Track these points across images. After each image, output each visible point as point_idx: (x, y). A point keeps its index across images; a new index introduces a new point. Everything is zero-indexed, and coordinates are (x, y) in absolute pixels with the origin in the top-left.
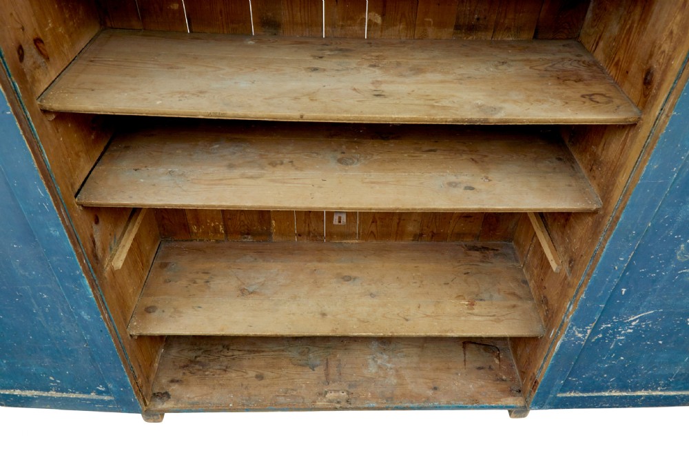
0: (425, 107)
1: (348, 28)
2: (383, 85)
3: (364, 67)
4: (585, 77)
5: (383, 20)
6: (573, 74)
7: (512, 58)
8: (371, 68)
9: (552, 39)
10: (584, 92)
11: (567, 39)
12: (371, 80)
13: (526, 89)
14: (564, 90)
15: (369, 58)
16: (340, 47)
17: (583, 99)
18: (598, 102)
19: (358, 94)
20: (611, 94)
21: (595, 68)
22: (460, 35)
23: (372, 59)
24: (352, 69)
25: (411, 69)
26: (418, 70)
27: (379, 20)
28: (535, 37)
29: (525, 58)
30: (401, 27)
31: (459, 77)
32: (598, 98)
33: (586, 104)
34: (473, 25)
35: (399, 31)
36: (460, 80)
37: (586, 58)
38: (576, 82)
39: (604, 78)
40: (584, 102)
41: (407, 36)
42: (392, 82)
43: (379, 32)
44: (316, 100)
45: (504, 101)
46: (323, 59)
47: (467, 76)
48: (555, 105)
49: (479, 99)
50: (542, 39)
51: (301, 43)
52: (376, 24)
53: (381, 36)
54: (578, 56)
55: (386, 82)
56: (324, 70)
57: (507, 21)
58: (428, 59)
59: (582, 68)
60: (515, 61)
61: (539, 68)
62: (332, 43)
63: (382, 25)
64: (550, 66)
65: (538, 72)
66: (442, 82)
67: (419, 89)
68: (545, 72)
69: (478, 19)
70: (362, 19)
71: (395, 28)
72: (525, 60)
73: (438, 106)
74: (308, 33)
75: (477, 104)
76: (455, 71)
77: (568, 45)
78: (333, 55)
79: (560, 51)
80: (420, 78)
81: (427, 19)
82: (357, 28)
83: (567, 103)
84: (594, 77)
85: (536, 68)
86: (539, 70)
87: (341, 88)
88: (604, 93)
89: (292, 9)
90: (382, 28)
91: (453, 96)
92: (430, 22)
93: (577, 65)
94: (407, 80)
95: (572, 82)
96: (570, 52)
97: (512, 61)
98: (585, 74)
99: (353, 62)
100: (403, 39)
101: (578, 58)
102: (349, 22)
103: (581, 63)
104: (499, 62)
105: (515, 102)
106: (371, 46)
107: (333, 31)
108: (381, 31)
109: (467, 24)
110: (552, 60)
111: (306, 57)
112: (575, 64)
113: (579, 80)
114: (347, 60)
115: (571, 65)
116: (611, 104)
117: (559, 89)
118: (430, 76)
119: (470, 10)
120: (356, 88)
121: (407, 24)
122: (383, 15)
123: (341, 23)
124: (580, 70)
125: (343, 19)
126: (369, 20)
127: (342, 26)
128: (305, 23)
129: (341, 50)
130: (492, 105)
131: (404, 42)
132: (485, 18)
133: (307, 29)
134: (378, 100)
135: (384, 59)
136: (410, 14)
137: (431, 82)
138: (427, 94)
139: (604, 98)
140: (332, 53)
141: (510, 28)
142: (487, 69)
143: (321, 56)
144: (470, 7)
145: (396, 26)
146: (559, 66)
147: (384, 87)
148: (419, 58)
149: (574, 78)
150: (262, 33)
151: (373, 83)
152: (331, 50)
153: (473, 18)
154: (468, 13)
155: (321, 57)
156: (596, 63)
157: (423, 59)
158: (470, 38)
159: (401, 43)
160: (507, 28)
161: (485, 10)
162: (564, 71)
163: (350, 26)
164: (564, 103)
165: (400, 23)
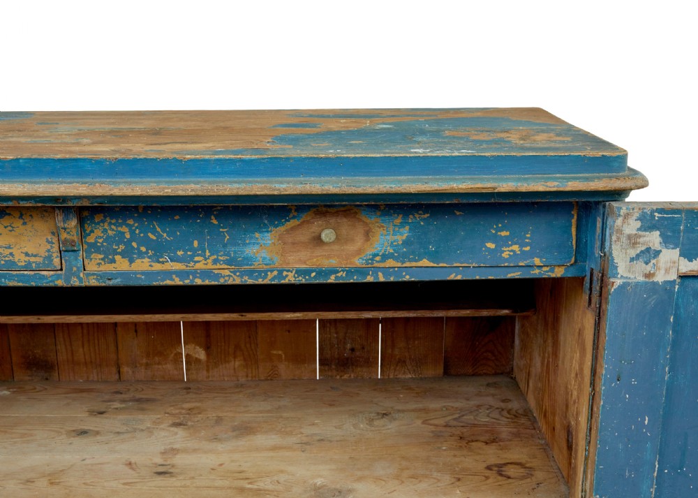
0: (229, 491)
1: (157, 366)
2: (178, 456)
3: (162, 426)
4: (504, 436)
5: (208, 355)
6: (487, 431)
7: (400, 407)
8: (172, 429)
9: (473, 375)
10: (493, 460)
11: (496, 374)
12: (163, 447)
13: (403, 458)
14: (463, 459)
15: (177, 411)
16: (138, 396)
17: (488, 473)
18: (509, 478)
19: (133, 472)
20: (535, 463)
21: (523, 420)
22: (330, 374)
23: (181, 413)
24: (142, 430)
25: (234, 429)
26: (245, 430)
27: (201, 354)
28: (447, 373)
29: (420, 406)
30: (237, 363)
31: (305, 439)
32: (511, 471)
33: (490, 480)
34: (347, 359)
35: (234, 369)
36: (305, 445)
37: (515, 405)
38: (487, 443)
39: (532, 436)
40: (487, 478)
41: (247, 376)
42: (195, 450)
43: (205, 372)
44: (58, 484)
45: (360, 479)
46: (104, 415)
47: (318, 438)
48: (439, 484)
49: (320, 476)
50: (458, 375)
51: (82, 391)
52: (198, 361)
53: (208, 377)
54: (503, 401)
55: (185, 451)
56: (97, 433)
57: (397, 352)
58: (269, 411)
59: (504, 421)
60: (403, 411)
61: (436, 422)
62: (129, 390)
63: (207, 361)
64: (455, 419)
65: (432, 428)
66: (275, 448)
67: (232, 461)
68: (444, 429)
69: (353, 350)
70: (176, 354)
71: (227, 365)
72: (420, 410)
73: (250, 489)
74: (96, 377)
75: (315, 484)
76: (302, 430)
77: (494, 385)
78: (123, 408)
79: (479, 395)
80: (243, 442)
81: (275, 352)
82: (169, 367)
83: (459, 480)
84: (517, 435)
85: (432, 422)
86: (436, 425)
87: (108, 463)
88: (523, 461)
89: (71, 345)
90: (208, 366)
91: (282, 472)
92: (280, 356)
93: (497, 416)
94: (219, 447)
95: (480, 444)
96: (493, 395)
97: (399, 411)
98: (505, 430)
99: (147, 419)
100: (243, 380)
101: (503, 405)
102: (157, 358)
103: (505, 413)
104: (378, 414)
105: (378, 479)
106: (188, 393)
107: (133, 372)
108: (208, 371)
109: (336, 356)
110: (461, 410)
111: (78, 413)
112: (496, 414)
113: (493, 440)
114: (141, 417)
115: (488, 416)
116: (529, 480)
117: (455, 456)
118: (260, 440)
119: (337, 337)
120: (133, 461)
121: (245, 360)
122: (207, 348)
123: (144, 361)
124: (499, 424)
125: (148, 355)
126: (187, 356)
127: (147, 365)
128: (91, 362)
129: (139, 400)
130: (338, 486)
131: (242, 386)
132: (363, 348)
133: (95, 371)
134: (160, 481)
135: (199, 413)
136: (248, 346)
137: (257, 449)
138: (242, 469)
139: (522, 470)
140: (123, 405)
141: (404, 362)
142: (355, 426)
143: (102, 410)
144: (337, 333)
145: (229, 362)
146: (469, 418)
147: (179, 460)
148: (255, 409)
149: (486, 437)
150: (28, 378)
151: (163, 453)
152: (123, 401)
153: (345, 349)
154: (335, 342)
155: (101, 413)
156: (527, 413)
157: (261, 412)
158: (346, 377)
159: (237, 386)
160: (400, 361)
161: (360, 337)
162: (475, 426)
163: (159, 364)
164: (453, 480)
165: (235, 357)
